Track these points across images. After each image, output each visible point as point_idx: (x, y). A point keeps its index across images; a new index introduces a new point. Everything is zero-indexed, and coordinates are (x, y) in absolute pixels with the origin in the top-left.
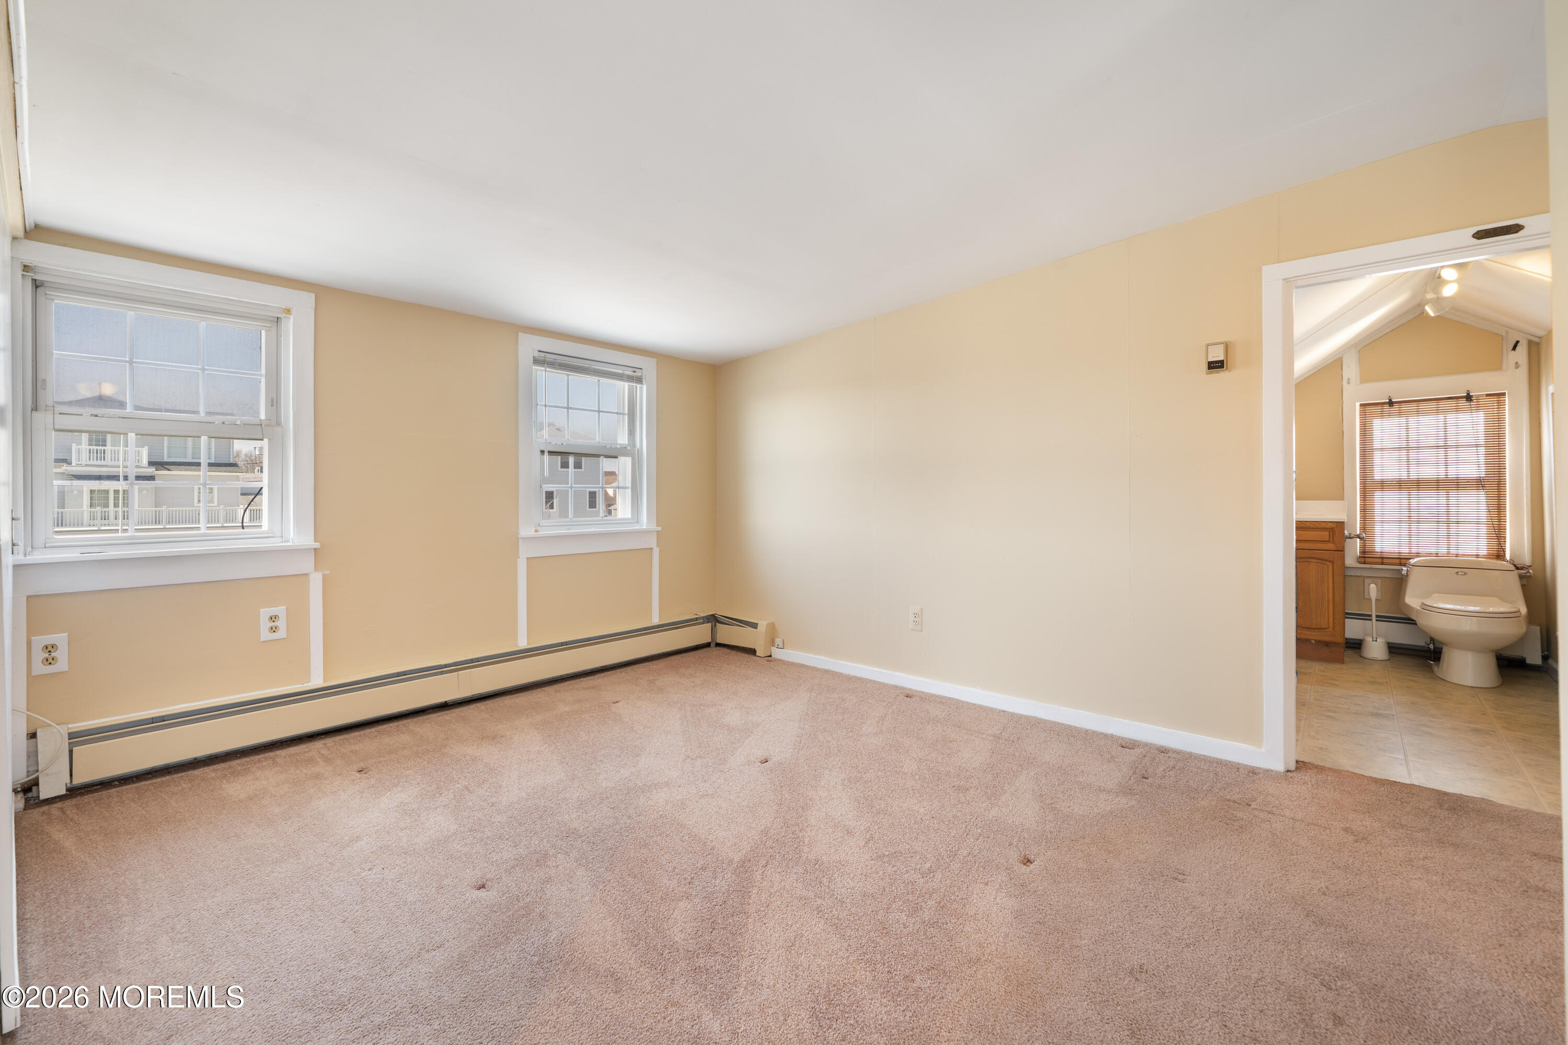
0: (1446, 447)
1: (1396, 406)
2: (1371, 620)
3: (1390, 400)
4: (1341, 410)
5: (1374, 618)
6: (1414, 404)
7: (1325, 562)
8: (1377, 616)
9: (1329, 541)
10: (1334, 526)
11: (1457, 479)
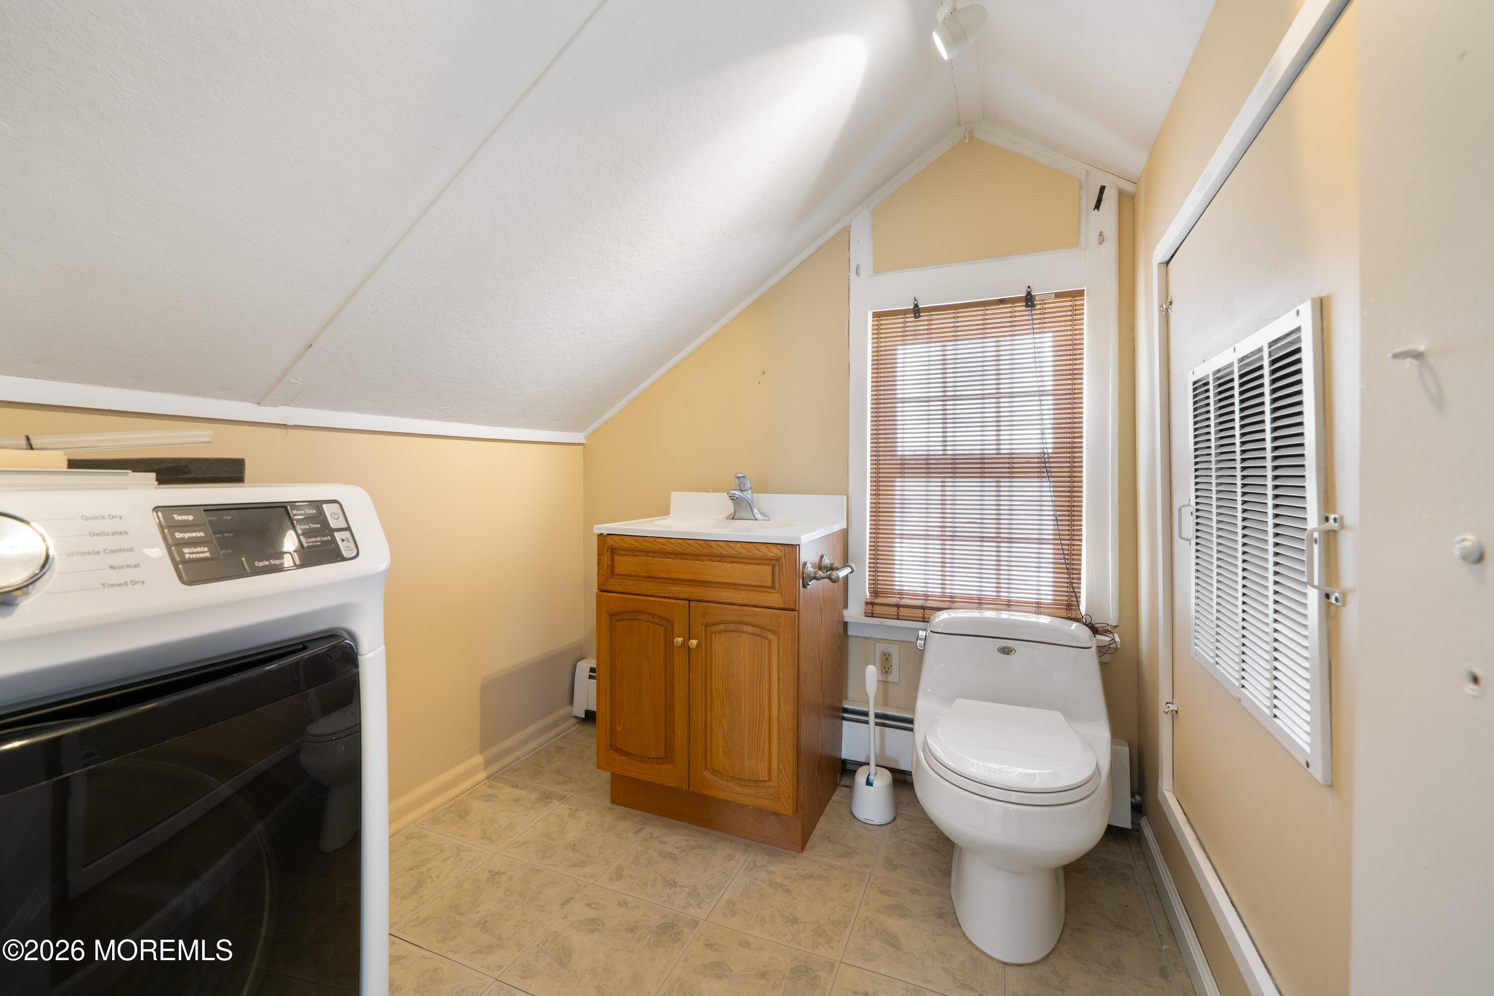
0: (998, 396)
1: (924, 316)
2: (867, 722)
3: (916, 306)
4: (847, 324)
5: (872, 719)
6: (950, 314)
7: (765, 634)
8: (877, 716)
9: (773, 587)
10: (780, 553)
11: (1011, 456)
